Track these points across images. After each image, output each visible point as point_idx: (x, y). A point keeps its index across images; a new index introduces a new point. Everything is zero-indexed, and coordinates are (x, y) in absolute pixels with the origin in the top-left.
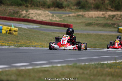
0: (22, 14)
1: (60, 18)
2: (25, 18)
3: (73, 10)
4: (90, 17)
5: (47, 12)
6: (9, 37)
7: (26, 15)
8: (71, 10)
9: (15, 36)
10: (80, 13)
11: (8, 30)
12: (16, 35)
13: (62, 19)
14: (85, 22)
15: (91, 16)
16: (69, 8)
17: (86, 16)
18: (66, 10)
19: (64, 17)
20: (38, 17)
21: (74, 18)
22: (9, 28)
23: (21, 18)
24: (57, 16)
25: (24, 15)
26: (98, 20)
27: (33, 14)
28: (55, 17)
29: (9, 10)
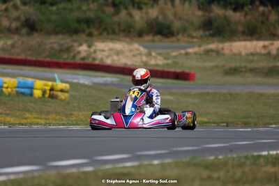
0: (79, 52)
1: (166, 59)
2: (87, 61)
3: (195, 40)
4: (235, 55)
5: (136, 46)
6: (50, 104)
7: (88, 55)
8: (190, 40)
9: (62, 104)
10: (213, 46)
11: (48, 88)
12: (65, 100)
13: (170, 62)
14: (223, 66)
15: (236, 52)
16: (186, 35)
17: (226, 52)
18: (178, 40)
19: (175, 57)
20: (115, 58)
21: (198, 56)
22: (50, 83)
23: (78, 60)
24: (160, 54)
25: (83, 54)
26: (252, 61)
27: (103, 51)
28: (155, 57)
29: (51, 43)
